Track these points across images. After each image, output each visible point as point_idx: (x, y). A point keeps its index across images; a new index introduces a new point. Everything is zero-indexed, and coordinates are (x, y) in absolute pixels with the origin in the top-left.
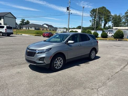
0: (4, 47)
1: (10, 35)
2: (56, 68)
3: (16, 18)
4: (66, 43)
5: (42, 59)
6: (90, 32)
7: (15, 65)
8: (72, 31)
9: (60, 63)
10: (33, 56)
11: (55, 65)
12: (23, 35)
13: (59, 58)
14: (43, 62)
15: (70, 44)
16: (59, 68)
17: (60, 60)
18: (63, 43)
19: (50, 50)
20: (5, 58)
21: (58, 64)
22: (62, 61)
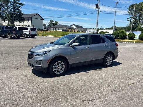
0: (21, 49)
1: (34, 37)
2: (56, 73)
4: (69, 46)
5: (39, 62)
6: (124, 33)
7: (20, 67)
8: (102, 31)
9: (61, 67)
10: (32, 59)
11: (54, 70)
12: (48, 36)
13: (59, 62)
14: (40, 65)
15: (75, 47)
16: (59, 73)
17: (61, 65)
18: (66, 46)
19: (48, 52)
20: (15, 60)
21: (57, 69)
22: (64, 65)
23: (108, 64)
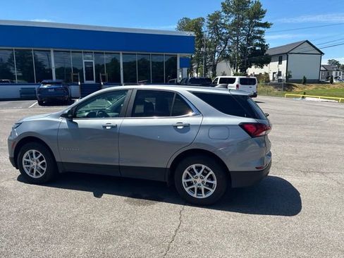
3: (322, 53)
4: (62, 116)
9: (39, 165)
16: (34, 176)
19: (17, 126)
21: (31, 166)
22: (44, 161)
23: (195, 196)
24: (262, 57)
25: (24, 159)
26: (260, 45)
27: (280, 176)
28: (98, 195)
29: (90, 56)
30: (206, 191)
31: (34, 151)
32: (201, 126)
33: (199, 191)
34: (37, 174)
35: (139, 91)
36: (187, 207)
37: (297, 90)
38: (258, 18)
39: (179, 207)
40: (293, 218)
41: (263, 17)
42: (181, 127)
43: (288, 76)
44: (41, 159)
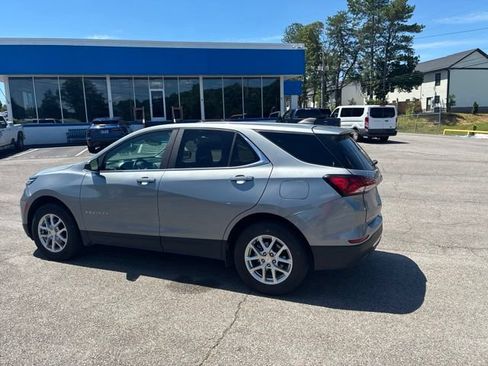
1: (389, 139)
4: (86, 167)
9: (58, 235)
11: (40, 236)
16: (53, 250)
19: (31, 182)
21: (49, 236)
22: (65, 229)
23: (262, 280)
24: (409, 76)
25: (40, 227)
26: (405, 58)
27: (404, 254)
28: (132, 277)
29: (158, 83)
30: (279, 274)
31: (52, 216)
32: (269, 180)
33: (269, 273)
34: (57, 247)
35: (187, 132)
36: (251, 297)
37: (465, 123)
38: (402, 19)
39: (240, 296)
40: (406, 317)
41: (410, 17)
42: (242, 182)
43: (450, 103)
44: (61, 226)
